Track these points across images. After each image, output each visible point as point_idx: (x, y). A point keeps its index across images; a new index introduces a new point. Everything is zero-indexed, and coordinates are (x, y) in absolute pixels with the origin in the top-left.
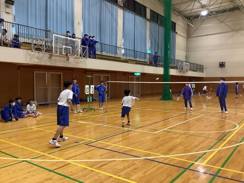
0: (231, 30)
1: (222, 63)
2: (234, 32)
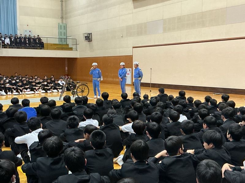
1: (90, 34)
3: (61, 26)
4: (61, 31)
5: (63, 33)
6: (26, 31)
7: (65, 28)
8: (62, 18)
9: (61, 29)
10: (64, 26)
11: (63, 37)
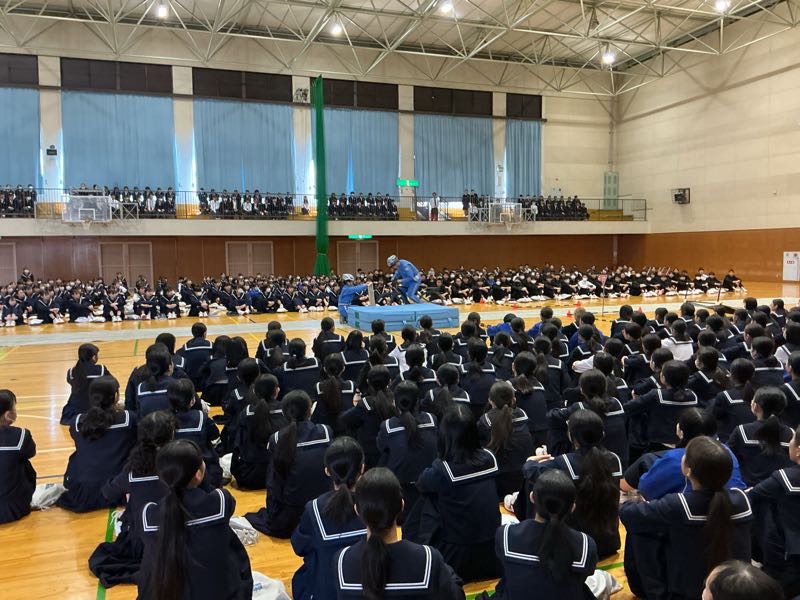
0: (702, 93)
1: (684, 190)
2: (709, 98)
3: (610, 178)
4: (608, 185)
5: (612, 190)
6: (554, 190)
7: (616, 179)
8: (611, 162)
9: (609, 182)
10: (615, 177)
11: (612, 197)
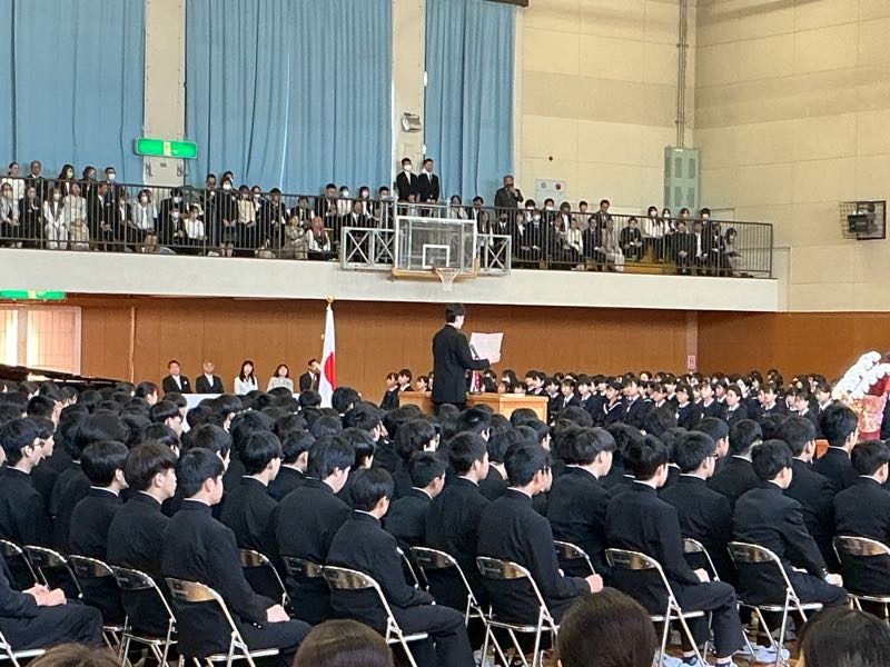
1: (871, 206)
3: (678, 161)
4: (675, 181)
5: (685, 192)
6: (544, 186)
7: (695, 168)
8: (680, 122)
9: (679, 174)
10: (692, 163)
